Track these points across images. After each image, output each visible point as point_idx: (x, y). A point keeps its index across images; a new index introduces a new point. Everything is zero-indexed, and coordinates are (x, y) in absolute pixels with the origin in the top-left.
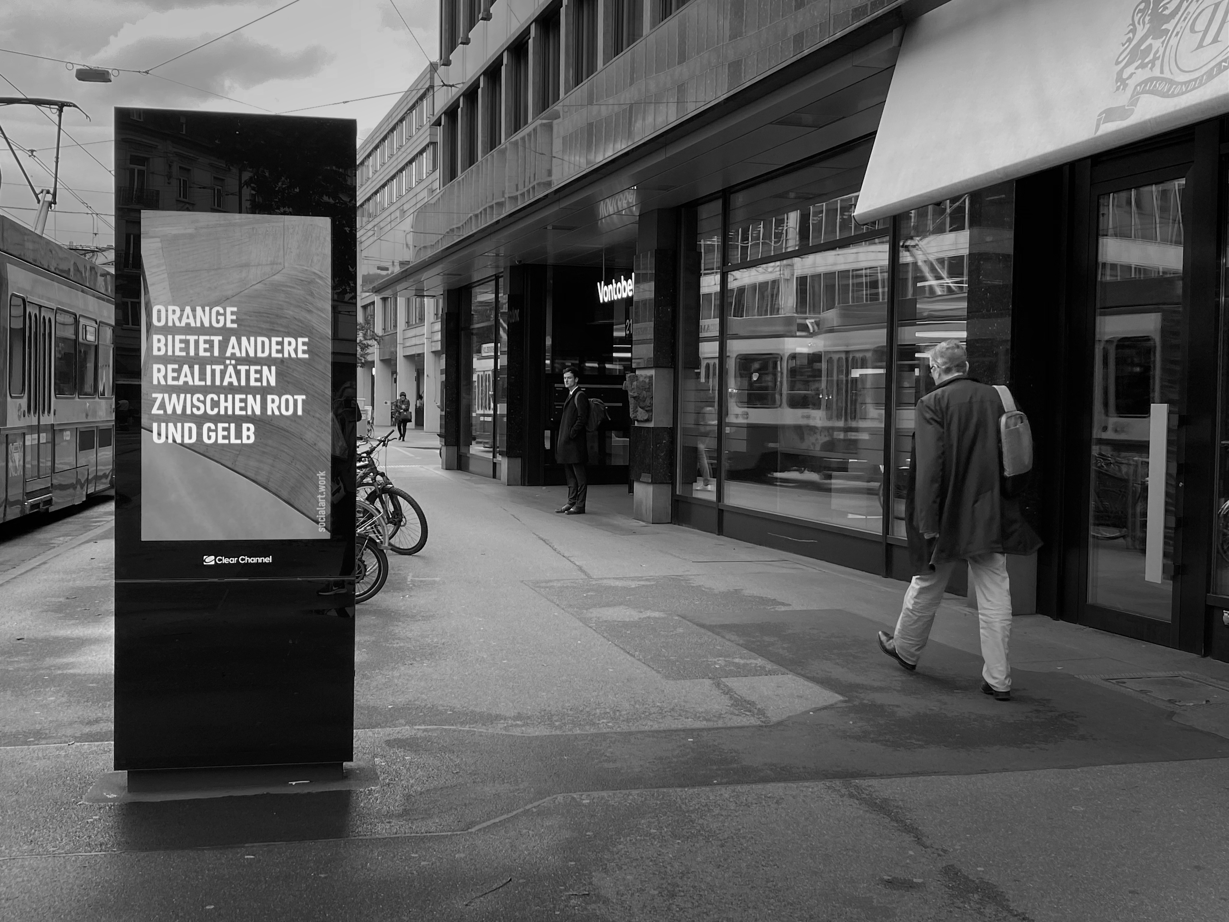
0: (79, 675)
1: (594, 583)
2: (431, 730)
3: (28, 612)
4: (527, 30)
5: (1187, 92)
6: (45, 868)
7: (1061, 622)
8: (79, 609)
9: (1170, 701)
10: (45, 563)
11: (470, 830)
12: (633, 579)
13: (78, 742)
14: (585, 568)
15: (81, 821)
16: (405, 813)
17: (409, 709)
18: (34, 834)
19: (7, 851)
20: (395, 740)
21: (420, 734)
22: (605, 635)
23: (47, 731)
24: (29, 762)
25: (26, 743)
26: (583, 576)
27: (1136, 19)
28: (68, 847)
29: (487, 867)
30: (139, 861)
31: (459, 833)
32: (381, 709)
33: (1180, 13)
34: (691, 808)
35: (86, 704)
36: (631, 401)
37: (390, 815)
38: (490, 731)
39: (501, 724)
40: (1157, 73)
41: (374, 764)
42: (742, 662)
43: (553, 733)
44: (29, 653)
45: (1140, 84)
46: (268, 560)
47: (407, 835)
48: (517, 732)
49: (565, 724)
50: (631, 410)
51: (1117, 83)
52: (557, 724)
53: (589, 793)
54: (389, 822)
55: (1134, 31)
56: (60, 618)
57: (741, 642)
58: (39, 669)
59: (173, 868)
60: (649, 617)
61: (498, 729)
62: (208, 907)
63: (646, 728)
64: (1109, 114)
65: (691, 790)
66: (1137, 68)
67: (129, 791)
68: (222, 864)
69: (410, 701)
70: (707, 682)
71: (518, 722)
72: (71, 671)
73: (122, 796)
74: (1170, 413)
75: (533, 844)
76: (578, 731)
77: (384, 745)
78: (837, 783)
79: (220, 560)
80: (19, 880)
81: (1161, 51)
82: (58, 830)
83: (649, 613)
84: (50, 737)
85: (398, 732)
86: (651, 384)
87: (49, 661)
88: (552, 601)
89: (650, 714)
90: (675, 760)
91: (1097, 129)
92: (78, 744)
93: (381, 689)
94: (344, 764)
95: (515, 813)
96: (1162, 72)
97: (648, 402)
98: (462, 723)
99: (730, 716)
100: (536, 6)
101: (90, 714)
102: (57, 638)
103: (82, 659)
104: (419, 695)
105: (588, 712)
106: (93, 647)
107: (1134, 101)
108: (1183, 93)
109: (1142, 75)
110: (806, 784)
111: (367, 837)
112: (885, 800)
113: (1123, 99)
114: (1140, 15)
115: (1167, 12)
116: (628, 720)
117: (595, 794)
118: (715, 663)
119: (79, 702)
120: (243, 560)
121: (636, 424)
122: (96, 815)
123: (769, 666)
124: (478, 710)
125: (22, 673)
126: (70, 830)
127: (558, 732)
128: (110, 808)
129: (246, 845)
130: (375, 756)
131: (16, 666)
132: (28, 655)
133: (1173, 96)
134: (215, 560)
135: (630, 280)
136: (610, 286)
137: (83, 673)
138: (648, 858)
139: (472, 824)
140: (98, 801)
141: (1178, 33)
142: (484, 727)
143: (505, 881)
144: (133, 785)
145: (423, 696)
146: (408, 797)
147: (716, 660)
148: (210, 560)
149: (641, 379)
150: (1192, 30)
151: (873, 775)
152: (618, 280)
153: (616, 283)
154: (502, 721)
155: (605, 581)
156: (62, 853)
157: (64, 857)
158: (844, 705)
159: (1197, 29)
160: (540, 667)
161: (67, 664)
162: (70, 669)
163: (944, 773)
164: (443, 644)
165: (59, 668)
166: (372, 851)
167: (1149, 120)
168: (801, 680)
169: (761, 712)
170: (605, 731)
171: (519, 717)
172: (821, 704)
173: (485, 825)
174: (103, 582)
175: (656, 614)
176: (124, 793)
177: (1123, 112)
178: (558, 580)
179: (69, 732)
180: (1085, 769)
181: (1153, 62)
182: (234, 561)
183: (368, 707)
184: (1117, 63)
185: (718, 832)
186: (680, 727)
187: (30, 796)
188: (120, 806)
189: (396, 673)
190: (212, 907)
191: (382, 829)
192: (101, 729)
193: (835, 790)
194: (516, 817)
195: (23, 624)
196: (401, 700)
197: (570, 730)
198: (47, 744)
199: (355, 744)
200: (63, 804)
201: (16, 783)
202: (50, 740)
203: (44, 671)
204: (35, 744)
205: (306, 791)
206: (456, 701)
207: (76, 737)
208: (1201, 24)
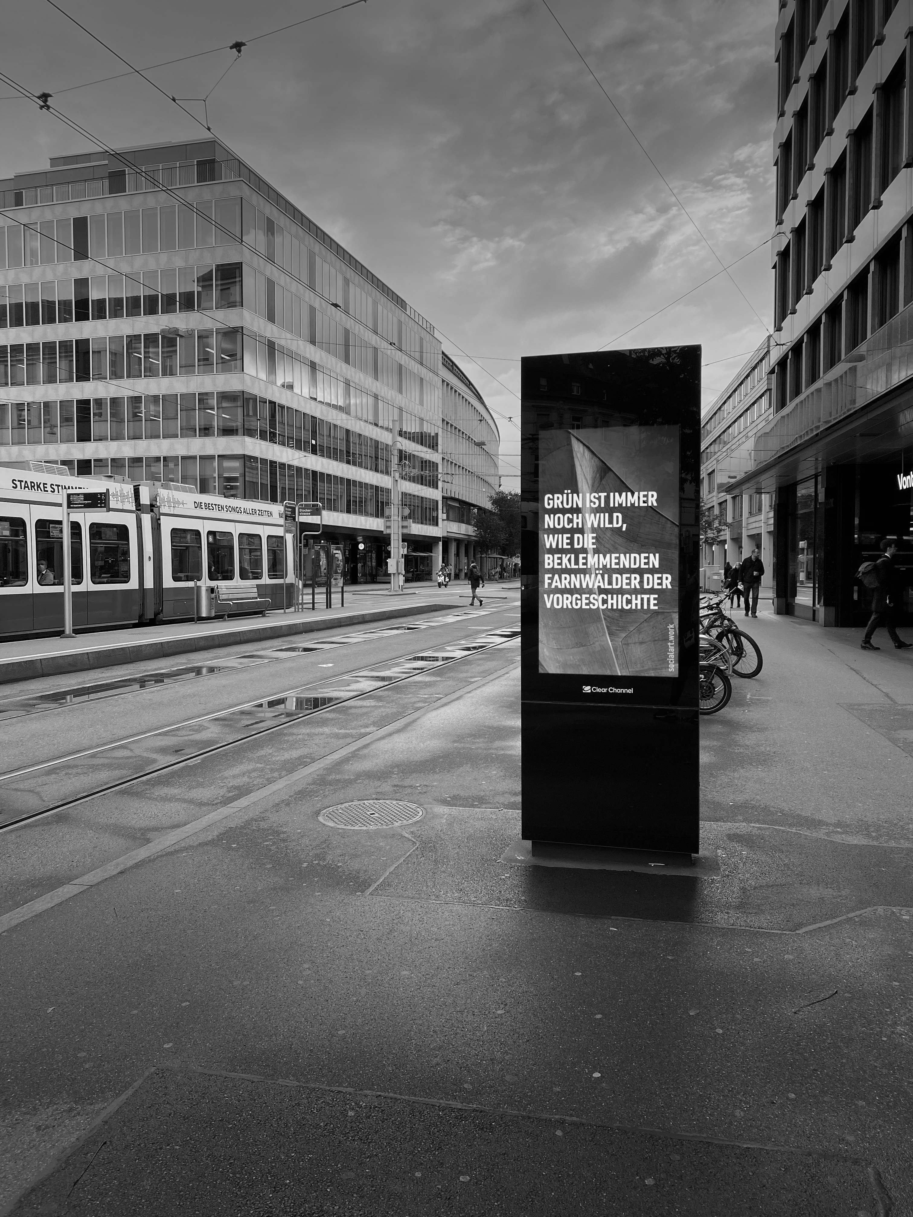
0: (515, 756)
1: (899, 708)
2: (764, 829)
3: (491, 707)
4: (841, 296)
6: (466, 915)
10: (507, 673)
11: (797, 932)
13: (505, 808)
14: (890, 695)
15: (497, 876)
16: (742, 906)
17: (746, 807)
18: (464, 883)
20: (734, 835)
21: (755, 831)
23: (487, 798)
24: (471, 821)
25: (473, 806)
26: (890, 702)
28: (484, 899)
29: (814, 974)
30: (531, 919)
31: (788, 933)
32: (724, 805)
35: (515, 778)
37: (728, 906)
38: (814, 835)
39: (824, 830)
41: (717, 856)
43: (871, 844)
44: (487, 736)
46: (630, 691)
47: (742, 928)
48: (838, 838)
49: (881, 836)
52: (874, 834)
53: (909, 909)
54: (728, 913)
56: (509, 712)
58: (490, 749)
59: (555, 930)
61: (821, 834)
62: (577, 974)
67: (533, 855)
68: (592, 933)
69: (747, 800)
72: (510, 752)
73: (528, 858)
75: (856, 956)
76: (893, 844)
77: (725, 838)
79: (594, 689)
80: (447, 923)
82: (481, 884)
84: (488, 803)
85: (737, 828)
87: (498, 744)
88: (864, 722)
92: (506, 810)
93: (724, 787)
94: (692, 854)
95: (838, 919)
98: (790, 825)
100: (849, 276)
101: (516, 787)
104: (754, 796)
105: (901, 826)
111: (708, 925)
119: (511, 777)
120: (611, 690)
122: (508, 873)
124: (803, 814)
125: (480, 751)
126: (488, 884)
127: (875, 843)
128: (518, 869)
129: (612, 917)
130: (718, 847)
131: (477, 746)
132: (485, 738)
136: (908, 477)
139: (800, 925)
140: (511, 860)
142: (808, 831)
143: (831, 992)
144: (536, 851)
145: (758, 797)
146: (744, 890)
154: (824, 827)
155: (909, 707)
156: (480, 904)
160: (856, 779)
161: (509, 747)
162: (509, 750)
164: (774, 753)
165: (503, 749)
166: (712, 939)
171: (838, 824)
173: (811, 928)
176: (530, 856)
178: (869, 704)
179: (501, 799)
183: (714, 802)
187: (467, 850)
188: (525, 867)
189: (736, 775)
190: (580, 974)
191: (722, 919)
194: (839, 923)
195: (487, 715)
196: (740, 798)
197: (886, 842)
198: (486, 808)
199: (702, 833)
200: (487, 860)
201: (460, 838)
202: (488, 805)
203: (493, 751)
204: (478, 808)
205: (662, 873)
206: (784, 804)
207: (505, 805)
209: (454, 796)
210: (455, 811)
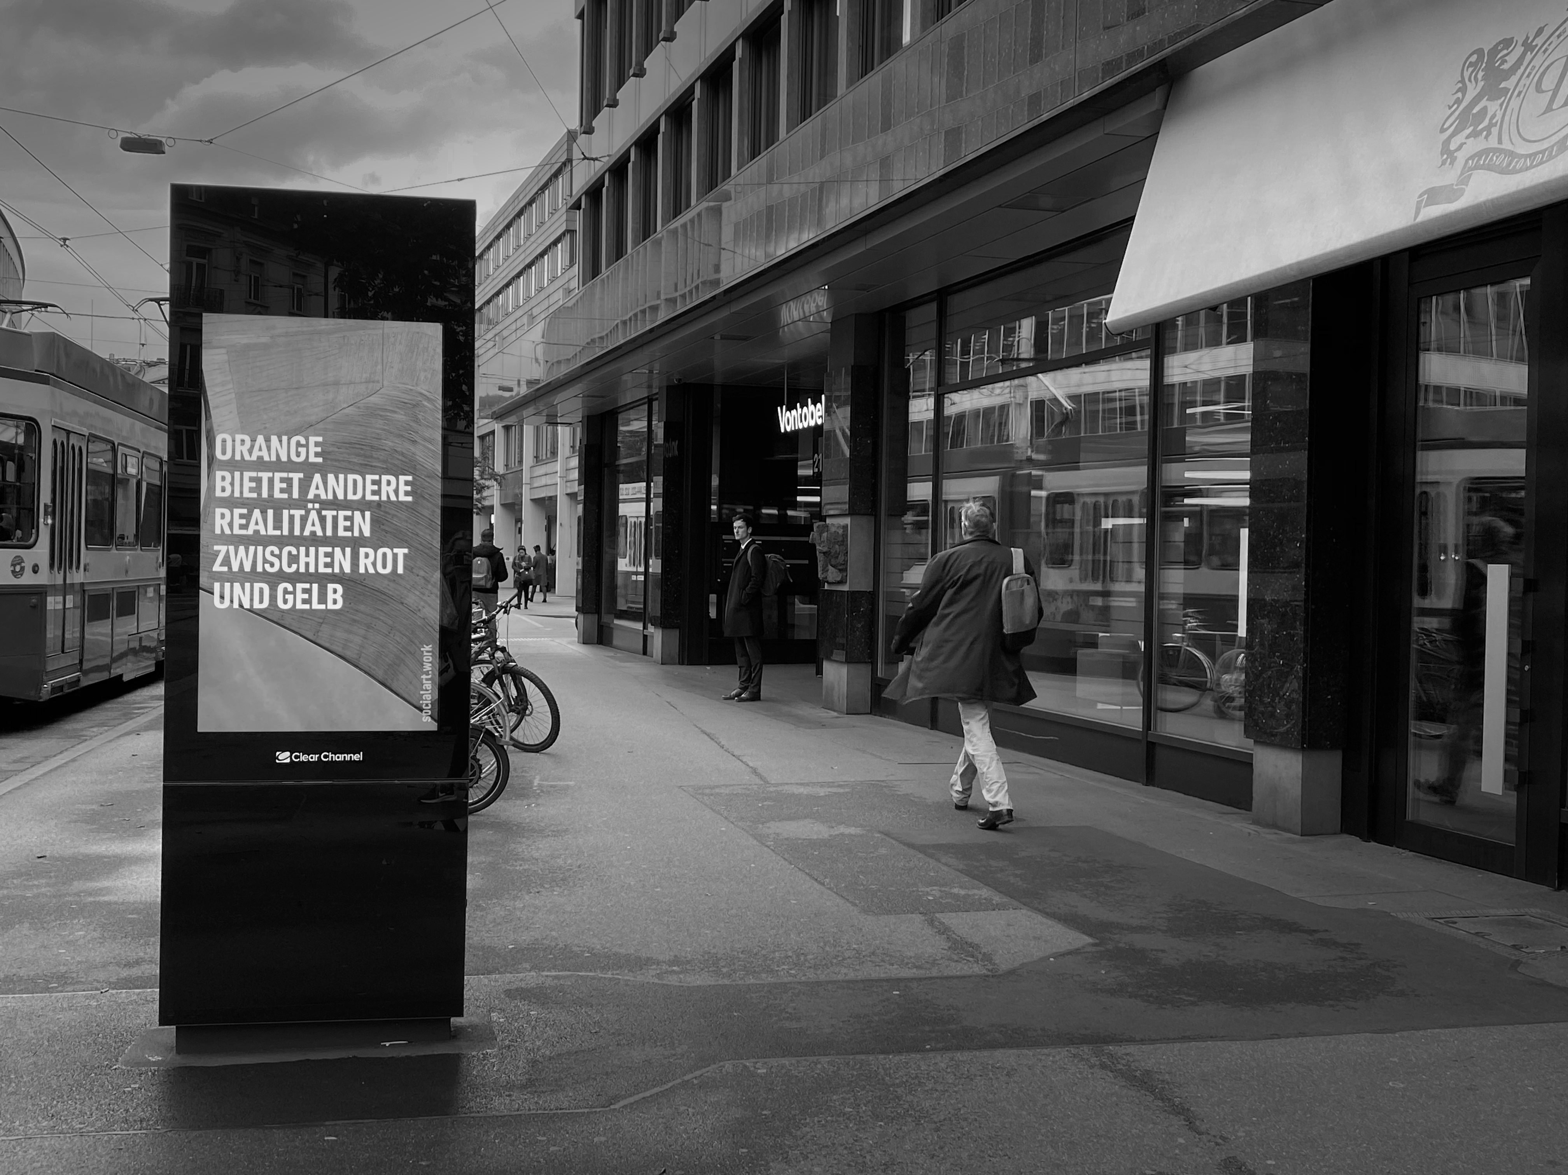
0: (116, 903)
1: (771, 789)
2: (563, 977)
3: (52, 823)
4: (691, 90)
5: (1532, 167)
6: (70, 1150)
7: (1373, 843)
8: (116, 820)
9: (1514, 946)
10: (74, 760)
11: (612, 1107)
12: (822, 785)
13: (113, 989)
14: (760, 770)
15: (116, 1090)
16: (530, 1085)
17: (535, 950)
18: (56, 1106)
19: (21, 1128)
20: (517, 990)
21: (549, 982)
22: (786, 856)
23: (74, 975)
24: (50, 1014)
25: (47, 990)
26: (758, 781)
27: (1466, 75)
28: (99, 1124)
29: (634, 1154)
30: (190, 1142)
31: (598, 1110)
32: (500, 950)
33: (1522, 68)
34: (897, 1081)
35: (124, 940)
36: (820, 557)
37: (510, 1086)
38: (640, 978)
39: (653, 970)
40: (1493, 142)
41: (490, 1021)
42: (962, 892)
43: (720, 982)
44: (52, 874)
45: (1472, 158)
46: (357, 757)
47: (532, 1112)
48: (673, 980)
49: (735, 971)
50: (820, 569)
51: (1442, 155)
52: (725, 970)
53: (766, 1060)
54: (509, 1096)
55: (1463, 90)
56: (91, 831)
57: (961, 867)
58: (65, 895)
59: (233, 1151)
60: (842, 834)
61: (649, 976)
63: (840, 977)
64: (1432, 195)
65: (897, 1058)
66: (1467, 138)
67: (179, 1052)
68: (296, 1147)
69: (537, 940)
70: (918, 918)
71: (674, 968)
72: (106, 898)
73: (169, 1058)
74: (1512, 576)
75: (693, 1126)
76: (751, 980)
77: (503, 996)
78: (1086, 1049)
79: (296, 757)
80: (35, 1165)
81: (1499, 114)
82: (87, 1102)
83: (842, 829)
84: (77, 983)
85: (521, 980)
86: (845, 535)
87: (78, 885)
88: (719, 813)
89: (844, 959)
90: (876, 1018)
91: (1417, 213)
92: (114, 992)
93: (499, 924)
94: (452, 1019)
95: (670, 1084)
96: (1500, 141)
97: (841, 559)
98: (603, 969)
99: (947, 963)
100: (702, 60)
101: (129, 954)
102: (87, 856)
103: (119, 883)
104: (548, 932)
105: (764, 956)
106: (133, 868)
107: (1464, 180)
108: (1527, 169)
109: (1474, 146)
110: (1046, 1051)
111: (481, 1115)
112: (1147, 1072)
113: (1450, 177)
114: (1471, 69)
115: (1506, 66)
116: (815, 967)
117: (773, 1062)
118: (928, 894)
119: (115, 938)
120: (326, 757)
121: (826, 587)
122: (136, 1083)
123: (997, 898)
124: (623, 951)
125: (43, 901)
126: (103, 1102)
127: (726, 982)
128: (153, 1074)
129: (327, 1123)
130: (490, 1010)
131: (35, 891)
132: (50, 877)
133: (1515, 172)
134: (291, 756)
135: (819, 405)
136: (794, 412)
137: (121, 900)
138: (842, 1145)
139: (616, 1099)
140: (138, 1064)
141: (1520, 93)
142: (631, 974)
144: (182, 1045)
145: (554, 933)
146: (534, 1063)
147: (928, 889)
148: (284, 757)
149: (833, 529)
150: (1539, 89)
151: (1131, 1040)
152: (804, 405)
153: (802, 407)
154: (654, 967)
155: (786, 787)
156: (92, 1132)
157: (94, 1137)
158: (1094, 949)
159: (1544, 87)
160: (703, 897)
161: (101, 889)
162: (104, 896)
163: (1223, 1038)
164: (579, 866)
165: (90, 895)
166: (487, 1132)
167: (1485, 203)
168: (1040, 918)
169: (988, 958)
170: (785, 980)
171: (675, 961)
172: (1064, 947)
173: (632, 1100)
174: (148, 785)
175: (852, 830)
176: (172, 1055)
177: (1451, 193)
178: (727, 786)
179: (102, 975)
180: (1405, 1034)
181: (1488, 129)
182: (315, 758)
183: (483, 947)
184: (1443, 130)
185: (931, 1112)
186: (882, 975)
187: (52, 1057)
188: (166, 1071)
189: (519, 904)
191: (500, 1105)
192: (143, 973)
193: (1083, 1059)
194: (672, 1089)
195: (45, 838)
196: (525, 938)
197: (741, 979)
198: (74, 991)
199: (467, 994)
200: (93, 1068)
201: (34, 1041)
202: (77, 987)
203: (70, 899)
204: (57, 992)
205: (403, 1054)
206: (595, 940)
207: (110, 983)
208: (1549, 83)
210: (13, 1000)
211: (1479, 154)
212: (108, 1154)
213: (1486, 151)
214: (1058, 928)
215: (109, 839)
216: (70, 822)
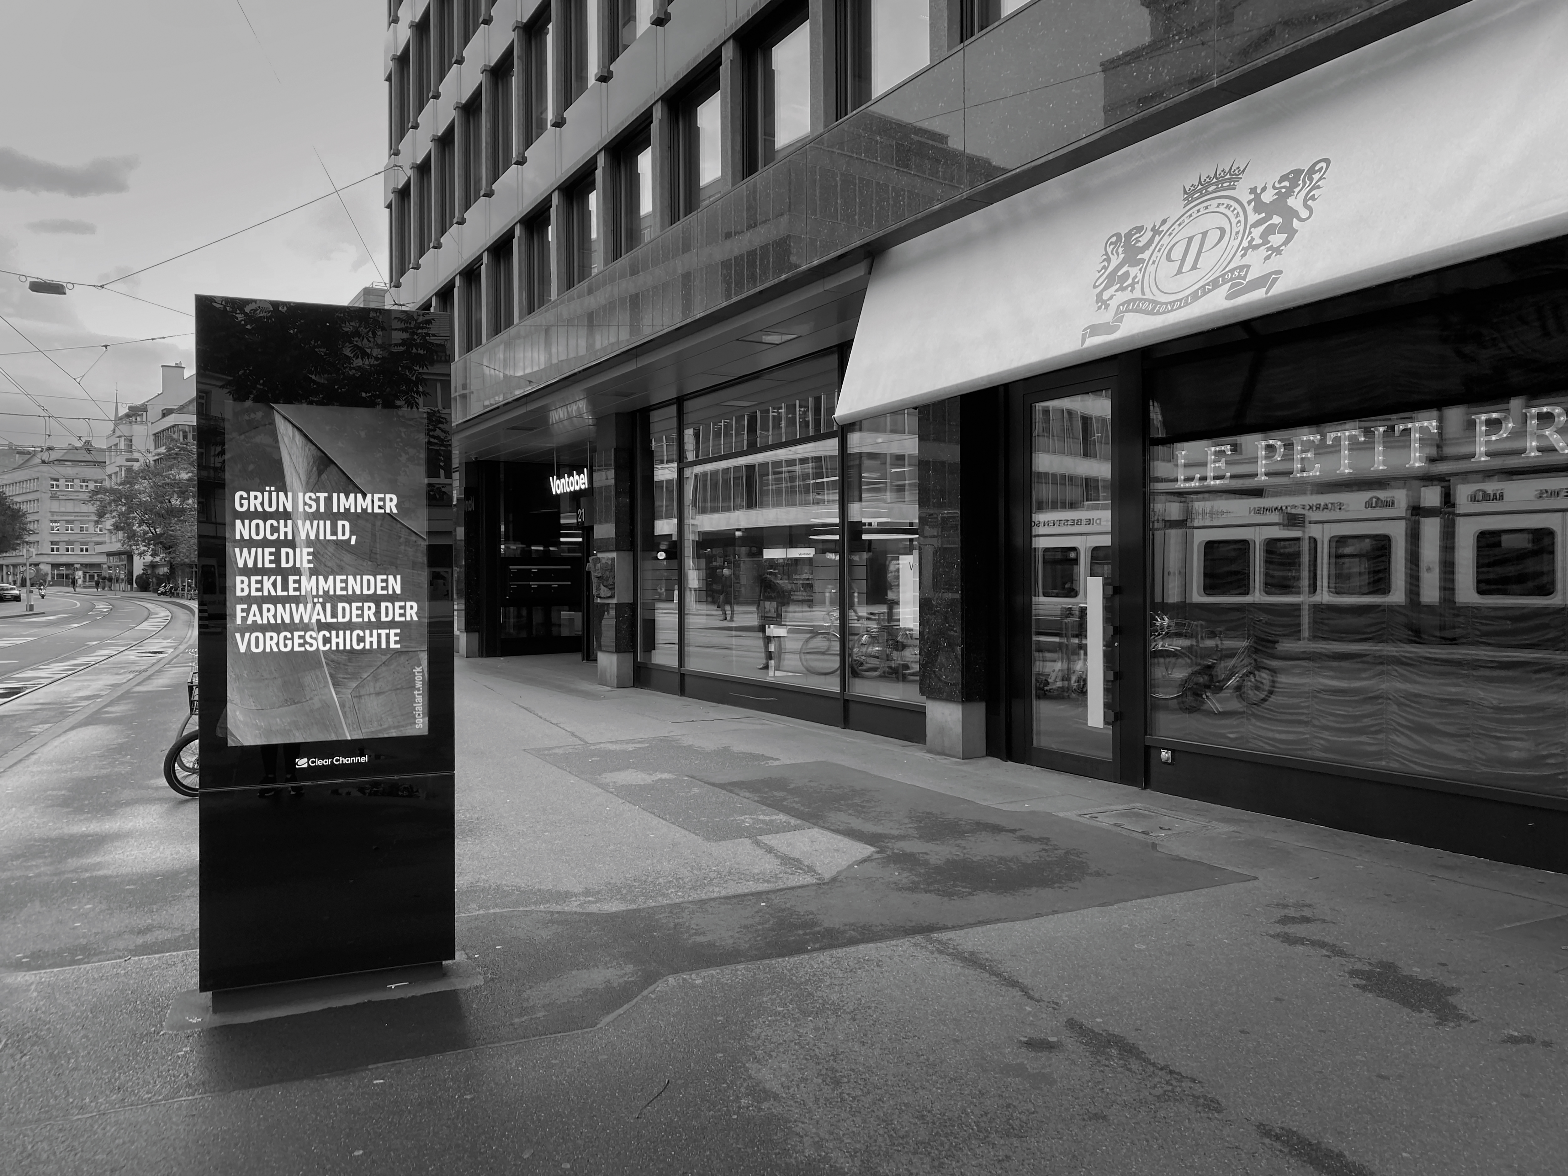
0: (111, 876)
1: (593, 747)
3: (32, 809)
5: (1172, 310)
6: (146, 1122)
7: (1010, 763)
8: (86, 802)
9: (1143, 832)
10: (32, 753)
11: (598, 1026)
12: (628, 742)
13: (135, 956)
14: (577, 733)
15: (170, 1055)
16: (524, 1013)
18: (119, 1077)
19: (93, 1104)
20: (478, 928)
21: (501, 919)
22: (629, 799)
23: (95, 946)
24: (85, 985)
25: (73, 962)
26: (580, 742)
27: (1109, 250)
28: (165, 1092)
29: (636, 1068)
30: (254, 1100)
31: (588, 1030)
34: (803, 980)
35: (129, 909)
36: (594, 581)
37: (509, 1016)
38: (567, 909)
39: (574, 902)
40: (1137, 294)
42: (767, 818)
43: (630, 908)
44: (47, 854)
45: (1123, 304)
46: (364, 759)
47: (536, 1038)
48: (594, 908)
49: (636, 897)
50: (594, 589)
52: (628, 897)
53: (697, 972)
55: (1108, 260)
57: (756, 799)
58: (64, 873)
59: (297, 1105)
60: (661, 779)
61: (573, 907)
62: (356, 1153)
63: (716, 895)
64: (1094, 330)
65: (792, 960)
67: (215, 1011)
68: (352, 1094)
70: (747, 841)
71: (590, 899)
72: (101, 873)
73: (207, 1019)
74: (1105, 585)
76: (652, 903)
77: (468, 935)
78: (919, 938)
79: (313, 762)
81: (1140, 276)
82: (147, 1071)
83: (659, 776)
84: (101, 953)
86: (613, 565)
87: (73, 863)
88: (562, 768)
89: (712, 880)
90: (760, 927)
91: (1083, 342)
92: (136, 958)
94: (444, 962)
96: (1143, 293)
97: (610, 581)
98: (535, 903)
99: (786, 876)
101: (138, 922)
102: (72, 836)
103: (108, 858)
104: (478, 876)
105: (652, 882)
106: (116, 844)
107: (1119, 317)
108: (1169, 312)
109: (1126, 296)
110: (893, 942)
112: (972, 953)
113: (1107, 316)
114: (1112, 247)
115: (1140, 244)
116: (693, 888)
117: (704, 973)
118: (744, 822)
119: (121, 909)
120: (337, 760)
121: (599, 600)
122: (186, 1046)
123: (793, 821)
124: (544, 887)
125: (45, 878)
126: (161, 1068)
127: (634, 906)
128: (199, 1035)
129: (370, 1067)
131: (37, 871)
132: (45, 857)
133: (1159, 313)
134: (308, 762)
137: (115, 874)
138: (792, 1041)
139: (598, 1018)
140: (182, 1027)
142: (558, 905)
143: (662, 1084)
144: (218, 1006)
145: (483, 877)
147: (743, 818)
149: (604, 561)
150: (1169, 259)
151: (945, 928)
154: (574, 899)
155: (602, 745)
156: (161, 1100)
157: (164, 1105)
158: (879, 856)
159: (1172, 258)
160: (583, 837)
161: (94, 865)
162: (98, 870)
163: (1005, 920)
164: (478, 819)
165: (86, 871)
168: (829, 834)
169: (811, 869)
170: (677, 901)
171: (588, 892)
172: (860, 857)
173: (610, 1017)
174: (104, 772)
175: (665, 776)
176: (210, 1015)
178: (559, 747)
179: (121, 944)
180: (1121, 905)
185: (842, 1004)
186: (746, 891)
187: (100, 1029)
188: (209, 1032)
190: (361, 1152)
192: (156, 939)
193: (922, 947)
194: (636, 1005)
195: (30, 822)
197: (645, 903)
198: (99, 961)
200: (142, 1036)
201: (78, 1014)
202: (102, 957)
203: (70, 875)
204: (85, 963)
205: (410, 995)
206: (518, 880)
207: (131, 951)
208: (1177, 254)
209: (33, 953)
210: (46, 975)
211: (1128, 302)
212: (183, 1122)
213: (1134, 300)
214: (845, 843)
215: (85, 819)
216: (48, 807)
